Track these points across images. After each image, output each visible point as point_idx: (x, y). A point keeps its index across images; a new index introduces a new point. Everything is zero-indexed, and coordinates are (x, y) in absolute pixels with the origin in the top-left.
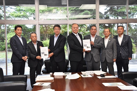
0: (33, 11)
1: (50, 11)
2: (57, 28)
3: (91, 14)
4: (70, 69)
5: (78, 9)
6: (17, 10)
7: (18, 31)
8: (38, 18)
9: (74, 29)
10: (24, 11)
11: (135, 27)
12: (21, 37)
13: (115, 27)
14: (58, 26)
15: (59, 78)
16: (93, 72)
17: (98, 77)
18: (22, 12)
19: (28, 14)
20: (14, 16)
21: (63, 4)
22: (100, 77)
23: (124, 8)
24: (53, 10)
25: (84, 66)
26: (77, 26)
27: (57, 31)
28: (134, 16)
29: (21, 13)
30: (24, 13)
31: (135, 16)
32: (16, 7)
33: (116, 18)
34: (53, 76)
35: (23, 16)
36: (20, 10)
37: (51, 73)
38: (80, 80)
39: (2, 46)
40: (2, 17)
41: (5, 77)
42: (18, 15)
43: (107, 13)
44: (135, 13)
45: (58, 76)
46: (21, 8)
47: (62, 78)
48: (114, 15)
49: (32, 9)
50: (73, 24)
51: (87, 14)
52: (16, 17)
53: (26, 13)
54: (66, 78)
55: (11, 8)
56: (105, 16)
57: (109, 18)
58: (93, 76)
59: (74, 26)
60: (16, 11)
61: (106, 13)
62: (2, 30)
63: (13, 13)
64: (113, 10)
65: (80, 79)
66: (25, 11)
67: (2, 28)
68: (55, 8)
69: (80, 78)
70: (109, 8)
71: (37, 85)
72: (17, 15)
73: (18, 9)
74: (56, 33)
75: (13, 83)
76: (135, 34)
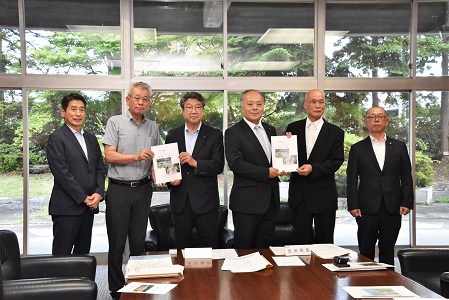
0: (108, 47)
1: (161, 46)
2: (192, 102)
3: (292, 59)
4: (232, 237)
5: (250, 41)
6: (56, 43)
7: (72, 113)
8: (129, 69)
9: (248, 108)
10: (79, 44)
11: (428, 101)
12: (82, 132)
13: (367, 100)
14: (196, 96)
15: (199, 266)
16: (307, 250)
17: (326, 265)
18: (71, 47)
19: (91, 54)
20: (46, 61)
21: (207, 26)
22: (331, 267)
23: (395, 41)
24: (172, 42)
25: (277, 228)
26: (258, 98)
27: (194, 111)
28: (425, 67)
29: (68, 51)
30: (80, 52)
31: (429, 68)
32: (52, 33)
33: (370, 71)
34: (179, 260)
35: (76, 62)
36: (64, 42)
37: (173, 252)
38: (270, 276)
39: (5, 156)
40: (6, 62)
41: (23, 263)
42: (58, 59)
43: (342, 56)
44: (430, 59)
45: (196, 261)
46: (70, 36)
47: (210, 265)
48: (365, 62)
49: (104, 39)
50: (247, 92)
51: (279, 58)
52: (54, 63)
53: (84, 52)
54: (223, 268)
55: (37, 36)
56: (336, 65)
57: (348, 72)
58: (308, 262)
59: (249, 97)
60: (53, 46)
61: (338, 55)
62: (8, 107)
63: (43, 53)
64: (361, 48)
65: (270, 272)
66: (82, 46)
67: (8, 98)
68: (176, 39)
69: (268, 268)
70: (347, 41)
71: (131, 291)
72: (55, 58)
73: (60, 38)
74: (191, 120)
75: (52, 283)
76: (428, 124)
